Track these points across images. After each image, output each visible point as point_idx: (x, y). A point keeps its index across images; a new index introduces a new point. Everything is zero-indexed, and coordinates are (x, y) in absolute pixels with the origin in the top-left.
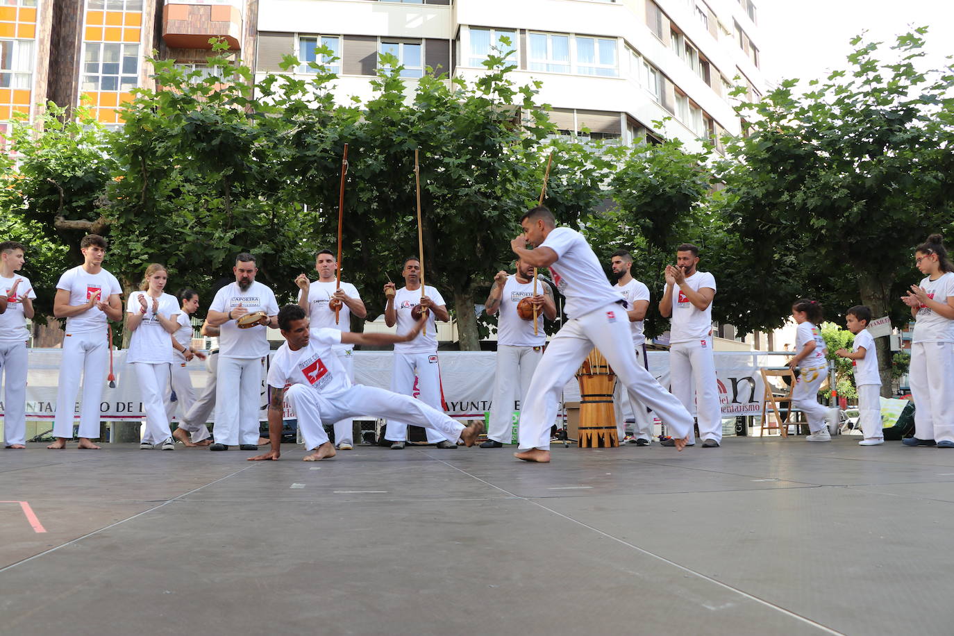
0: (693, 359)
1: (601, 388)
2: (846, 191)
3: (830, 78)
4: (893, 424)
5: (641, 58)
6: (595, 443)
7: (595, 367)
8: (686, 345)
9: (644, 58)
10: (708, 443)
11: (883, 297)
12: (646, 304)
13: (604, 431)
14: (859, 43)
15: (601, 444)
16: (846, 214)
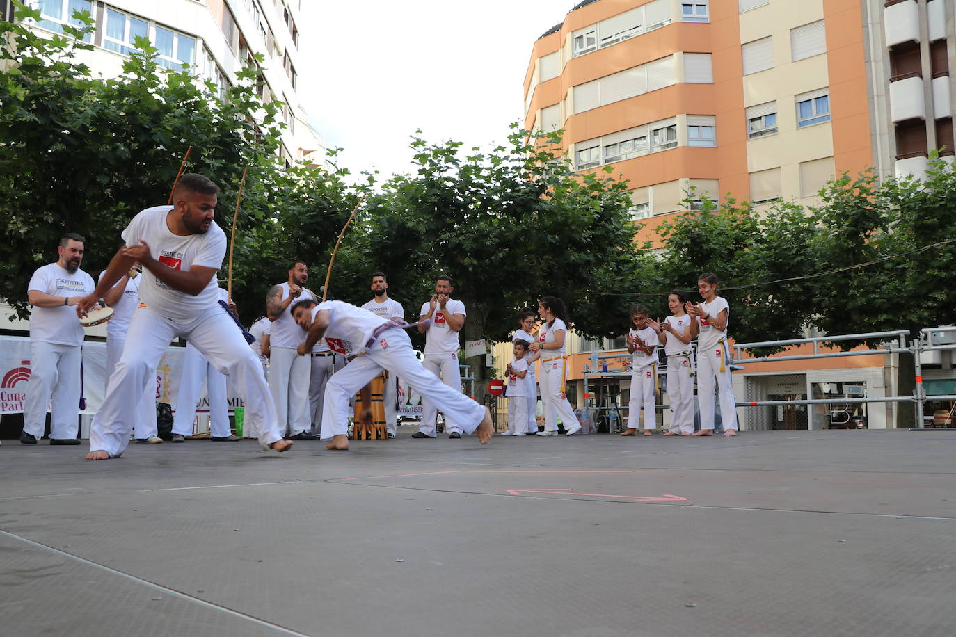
0: (443, 368)
1: (378, 389)
2: (497, 240)
3: (495, 151)
5: (213, 63)
6: (374, 436)
9: (217, 65)
10: (455, 435)
11: (483, 324)
13: (378, 425)
14: (516, 128)
15: (378, 437)
16: (493, 258)
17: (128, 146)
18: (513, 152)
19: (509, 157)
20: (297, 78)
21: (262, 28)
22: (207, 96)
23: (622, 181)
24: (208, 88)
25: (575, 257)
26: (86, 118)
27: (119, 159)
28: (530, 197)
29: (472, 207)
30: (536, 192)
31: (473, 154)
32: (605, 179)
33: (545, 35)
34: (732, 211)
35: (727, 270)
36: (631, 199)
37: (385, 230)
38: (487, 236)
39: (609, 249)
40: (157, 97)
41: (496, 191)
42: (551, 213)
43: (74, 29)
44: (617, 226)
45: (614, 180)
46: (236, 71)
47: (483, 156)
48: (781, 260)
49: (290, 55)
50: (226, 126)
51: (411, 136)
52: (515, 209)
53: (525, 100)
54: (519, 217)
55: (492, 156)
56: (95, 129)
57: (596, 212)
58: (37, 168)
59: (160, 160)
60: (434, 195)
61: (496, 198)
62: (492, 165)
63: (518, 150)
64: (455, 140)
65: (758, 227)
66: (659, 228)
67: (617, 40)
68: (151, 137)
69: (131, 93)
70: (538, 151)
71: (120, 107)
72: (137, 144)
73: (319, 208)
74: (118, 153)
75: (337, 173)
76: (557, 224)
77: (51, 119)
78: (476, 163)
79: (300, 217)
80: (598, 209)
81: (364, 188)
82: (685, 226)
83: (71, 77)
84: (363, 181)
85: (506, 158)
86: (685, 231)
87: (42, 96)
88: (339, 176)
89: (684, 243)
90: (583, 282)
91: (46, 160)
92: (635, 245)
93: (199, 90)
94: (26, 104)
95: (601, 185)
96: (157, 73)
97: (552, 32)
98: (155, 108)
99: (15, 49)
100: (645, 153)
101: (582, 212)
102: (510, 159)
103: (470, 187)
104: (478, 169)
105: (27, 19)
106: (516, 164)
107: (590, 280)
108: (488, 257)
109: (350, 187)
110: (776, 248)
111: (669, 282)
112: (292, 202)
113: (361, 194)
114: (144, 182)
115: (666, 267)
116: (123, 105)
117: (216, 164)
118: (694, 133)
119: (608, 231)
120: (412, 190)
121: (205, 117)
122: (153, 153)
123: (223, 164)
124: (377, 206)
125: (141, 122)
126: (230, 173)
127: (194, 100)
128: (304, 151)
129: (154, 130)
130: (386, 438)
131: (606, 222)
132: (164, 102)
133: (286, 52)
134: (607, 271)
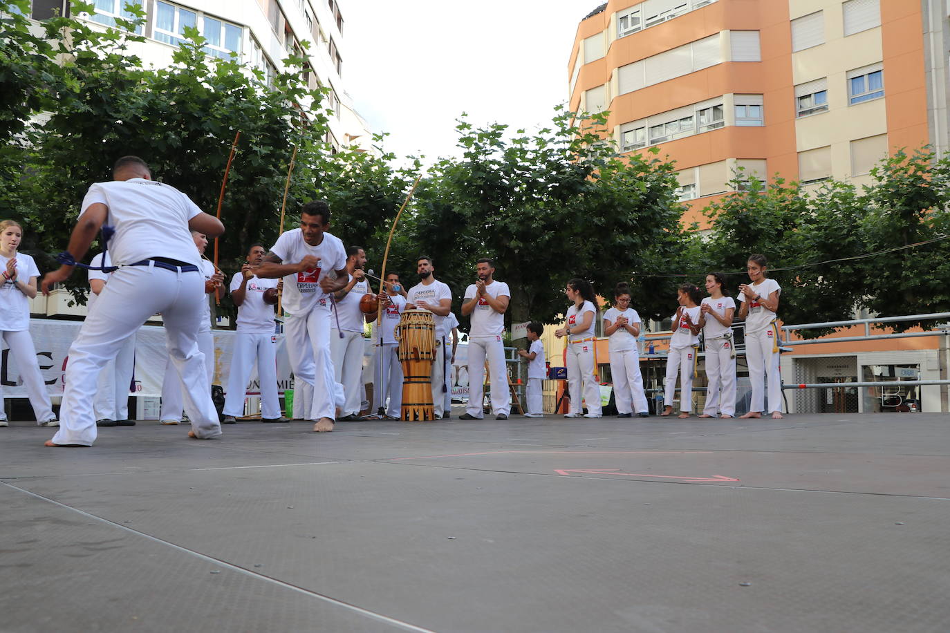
0: (488, 351)
1: (425, 372)
2: (543, 223)
3: (540, 133)
4: (607, 404)
5: (260, 51)
6: (421, 417)
7: (422, 353)
8: (486, 340)
11: (529, 306)
12: (450, 303)
13: (426, 407)
14: (560, 110)
15: (426, 419)
16: (539, 240)
17: (178, 134)
18: (558, 134)
19: (554, 139)
20: (343, 65)
21: (307, 16)
22: (255, 84)
23: (668, 162)
24: (255, 76)
25: (620, 239)
26: (138, 108)
27: (170, 147)
28: (576, 179)
29: (517, 189)
30: (582, 174)
31: (518, 136)
32: (652, 159)
33: (589, 16)
34: (781, 191)
35: (775, 251)
36: (677, 181)
37: (432, 214)
38: (533, 218)
39: (655, 230)
40: (206, 85)
41: (541, 173)
42: (596, 195)
43: (126, 22)
44: (663, 207)
45: (660, 161)
46: (283, 58)
47: (528, 139)
48: (831, 240)
49: (335, 42)
50: (274, 113)
51: (456, 120)
52: (561, 191)
53: (570, 82)
54: (564, 199)
55: (537, 138)
56: (146, 118)
57: (643, 194)
58: (92, 157)
59: (209, 148)
60: (479, 178)
61: (541, 180)
62: (538, 148)
63: (563, 132)
64: (500, 123)
65: (807, 207)
66: (706, 209)
67: (662, 20)
68: (201, 125)
69: (181, 82)
70: (584, 133)
71: (170, 96)
72: (187, 133)
73: (365, 192)
74: (170, 141)
75: (383, 158)
76: (604, 206)
77: (105, 110)
78: (521, 146)
79: (348, 202)
80: (644, 190)
81: (410, 173)
82: (732, 207)
83: (123, 69)
84: (410, 165)
85: (552, 140)
86: (733, 212)
87: (97, 88)
88: (385, 161)
89: (732, 224)
90: (629, 264)
91: (101, 149)
92: (681, 227)
93: (247, 78)
94: (81, 96)
95: (647, 166)
96: (206, 62)
97: (596, 12)
98: (205, 97)
99: (71, 43)
100: (692, 133)
101: (628, 194)
102: (555, 141)
103: (515, 170)
104: (523, 152)
105: (82, 13)
106: (562, 146)
107: (636, 262)
108: (535, 240)
109: (397, 171)
110: (826, 229)
111: (716, 263)
112: (340, 187)
113: (408, 179)
114: (195, 169)
115: (712, 249)
116: (174, 94)
117: (264, 151)
118: (741, 112)
119: (654, 213)
120: (458, 175)
121: (253, 104)
122: (202, 141)
123: (271, 151)
124: (423, 191)
125: (191, 110)
126: (278, 160)
127: (241, 88)
128: (350, 136)
129: (203, 119)
130: (433, 420)
131: (652, 203)
132: (213, 91)
133: (331, 38)
134: (653, 253)
